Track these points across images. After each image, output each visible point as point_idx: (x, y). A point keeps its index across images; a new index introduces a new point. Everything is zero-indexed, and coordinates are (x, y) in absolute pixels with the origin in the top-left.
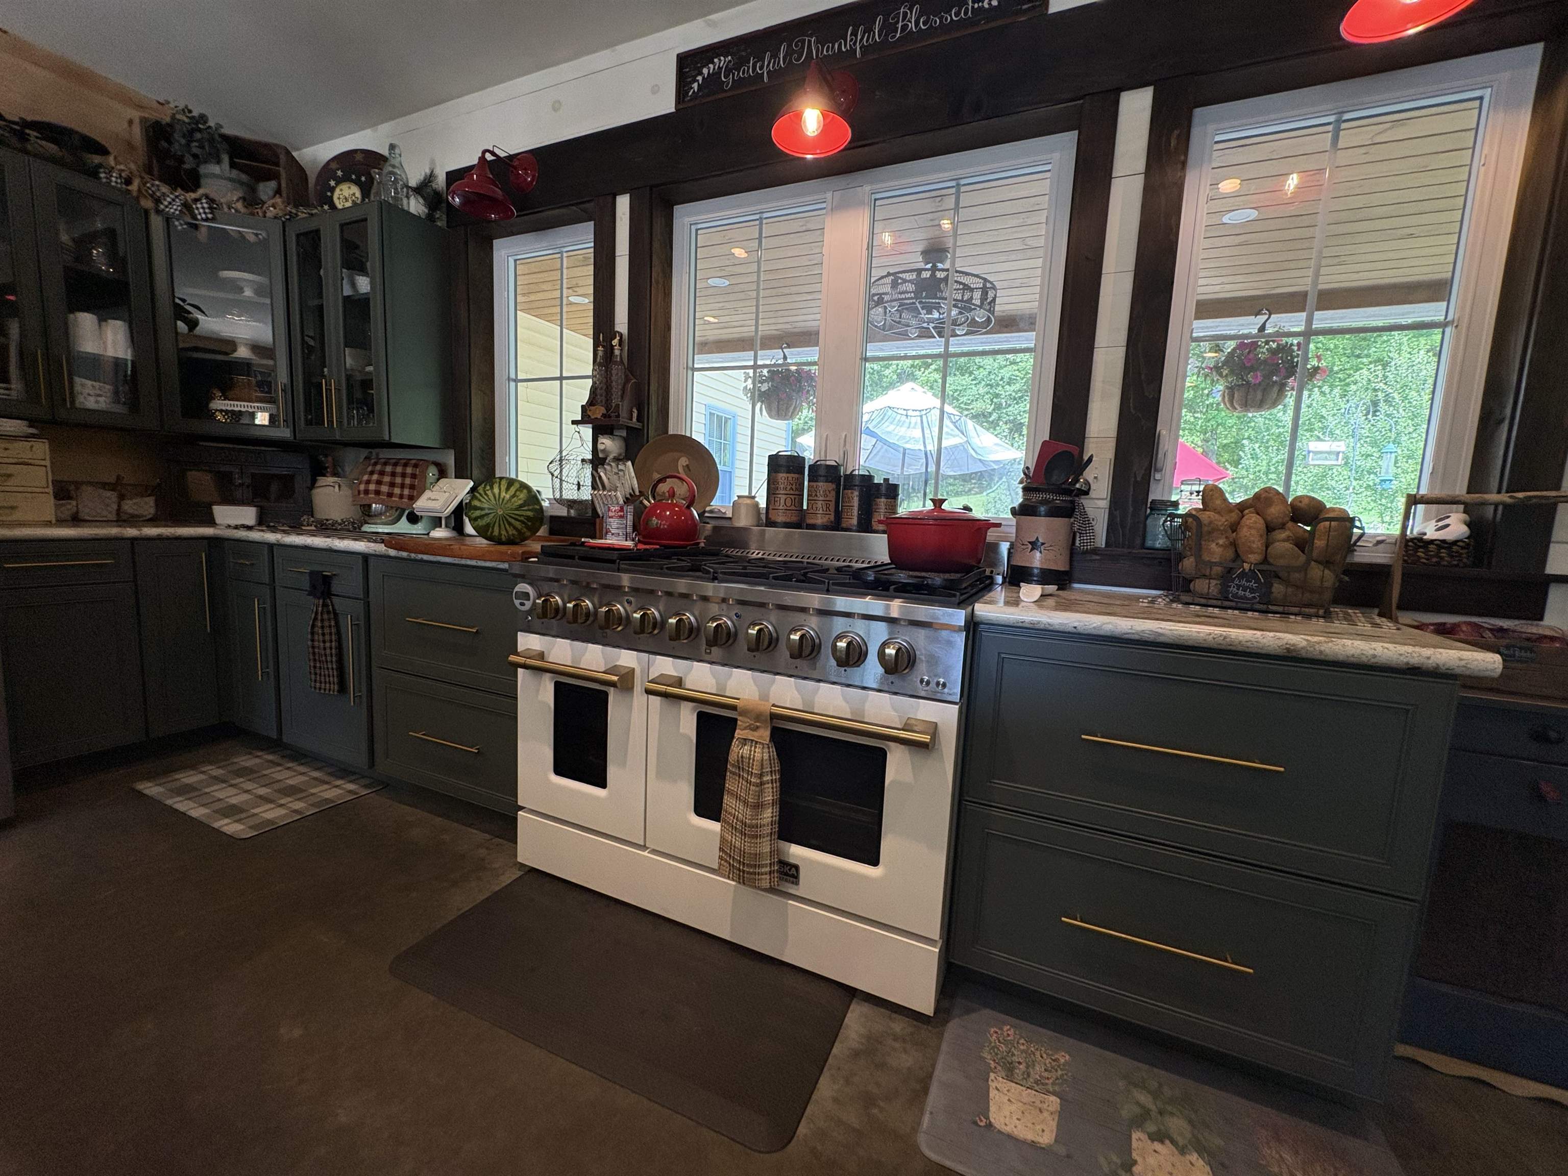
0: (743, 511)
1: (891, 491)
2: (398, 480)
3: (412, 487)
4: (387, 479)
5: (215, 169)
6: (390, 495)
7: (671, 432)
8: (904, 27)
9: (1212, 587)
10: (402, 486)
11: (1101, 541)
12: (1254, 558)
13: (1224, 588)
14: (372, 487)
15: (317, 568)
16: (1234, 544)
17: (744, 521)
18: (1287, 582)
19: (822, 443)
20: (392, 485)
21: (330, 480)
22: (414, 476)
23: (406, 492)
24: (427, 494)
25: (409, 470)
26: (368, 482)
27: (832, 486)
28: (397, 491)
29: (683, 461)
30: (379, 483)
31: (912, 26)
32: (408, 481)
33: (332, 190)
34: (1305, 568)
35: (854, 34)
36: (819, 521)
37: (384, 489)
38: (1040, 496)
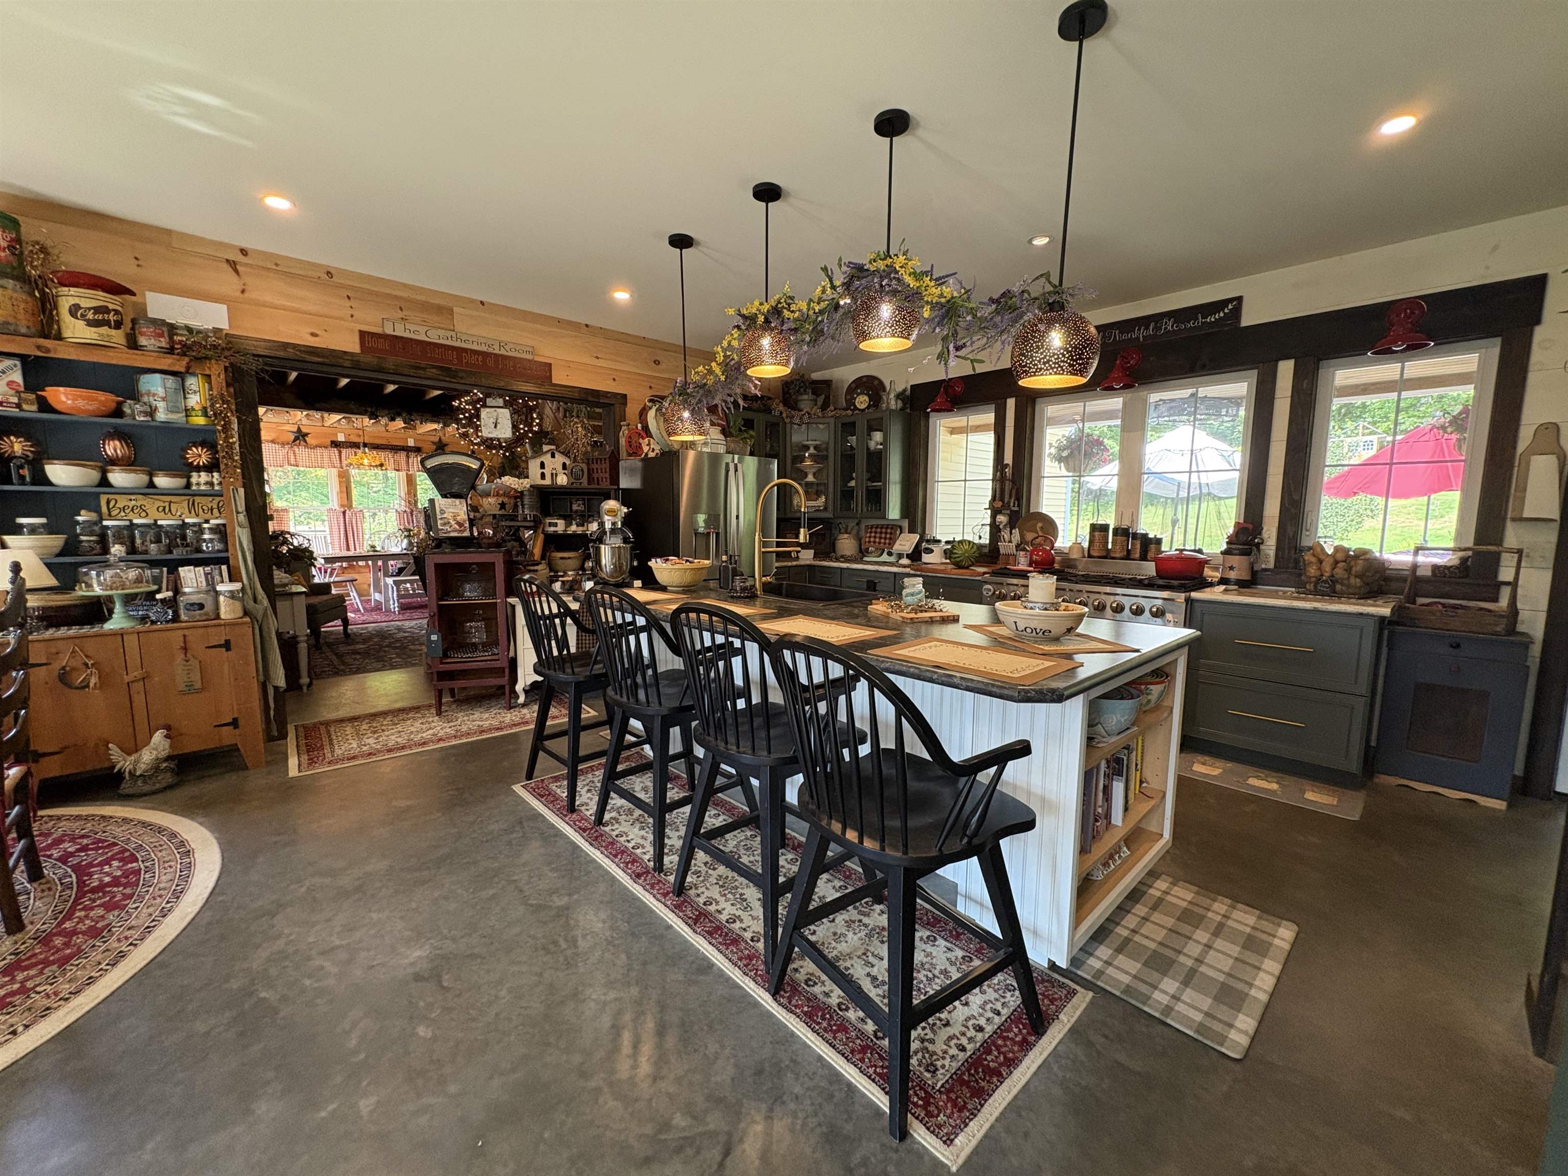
0: (1075, 550)
1: (1158, 541)
2: (883, 535)
3: (890, 539)
4: (878, 535)
5: (805, 397)
6: (880, 543)
7: (1031, 511)
8: (1166, 328)
9: (1310, 587)
10: (885, 538)
11: (1271, 565)
12: (1327, 574)
13: (1315, 587)
14: (872, 539)
15: (870, 579)
16: (1320, 569)
17: (1075, 555)
18: (1342, 584)
19: (1120, 515)
20: (880, 538)
21: (846, 536)
22: (891, 533)
23: (887, 541)
24: (898, 542)
25: (889, 531)
26: (870, 537)
27: (1124, 538)
28: (883, 541)
29: (1040, 525)
30: (875, 537)
31: (1170, 328)
32: (888, 536)
33: (855, 399)
34: (1348, 578)
35: (1140, 329)
36: (1118, 555)
37: (877, 540)
38: (1233, 546)
